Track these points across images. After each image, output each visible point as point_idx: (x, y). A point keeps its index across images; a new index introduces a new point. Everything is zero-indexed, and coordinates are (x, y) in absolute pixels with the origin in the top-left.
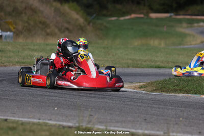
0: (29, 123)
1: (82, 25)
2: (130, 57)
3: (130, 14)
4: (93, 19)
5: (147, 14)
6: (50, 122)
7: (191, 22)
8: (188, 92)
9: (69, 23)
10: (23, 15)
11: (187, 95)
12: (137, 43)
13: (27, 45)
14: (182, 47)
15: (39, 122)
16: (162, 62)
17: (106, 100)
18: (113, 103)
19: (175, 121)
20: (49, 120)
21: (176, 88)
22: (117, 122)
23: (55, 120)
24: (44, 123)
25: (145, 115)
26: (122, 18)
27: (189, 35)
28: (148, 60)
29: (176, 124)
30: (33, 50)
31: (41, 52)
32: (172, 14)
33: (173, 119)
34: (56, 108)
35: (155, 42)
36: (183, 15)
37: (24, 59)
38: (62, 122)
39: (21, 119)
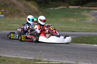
0: (11, 58)
1: (37, 11)
2: (59, 27)
3: (60, 7)
4: (42, 9)
5: (68, 7)
6: (22, 57)
7: (89, 10)
8: (87, 43)
9: (30, 10)
10: (9, 7)
11: (86, 44)
12: (63, 20)
13: (11, 21)
14: (84, 22)
15: (16, 57)
16: (75, 29)
17: (48, 47)
18: (51, 49)
19: (81, 57)
20: (21, 56)
21: (81, 41)
22: (53, 57)
23: (24, 56)
24: (19, 58)
25: (67, 54)
26: (56, 9)
27: (88, 16)
28: (68, 28)
29: (81, 58)
30: (13, 23)
31: (17, 24)
32: (80, 7)
33: (80, 56)
34: (24, 51)
35: (71, 20)
36: (85, 7)
37: (9, 27)
38: (27, 57)
39: (7, 56)
